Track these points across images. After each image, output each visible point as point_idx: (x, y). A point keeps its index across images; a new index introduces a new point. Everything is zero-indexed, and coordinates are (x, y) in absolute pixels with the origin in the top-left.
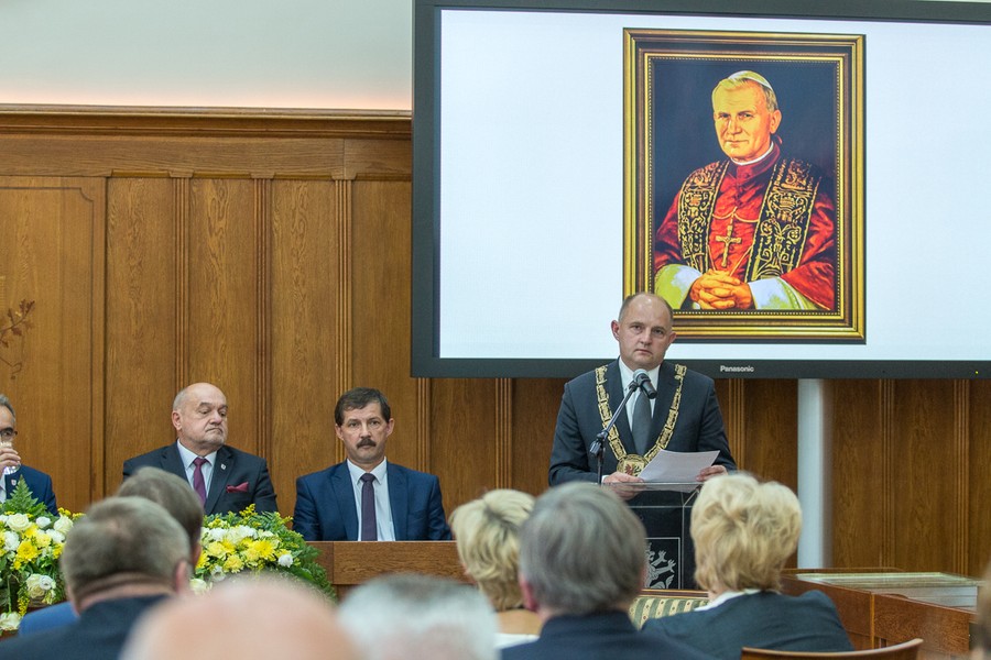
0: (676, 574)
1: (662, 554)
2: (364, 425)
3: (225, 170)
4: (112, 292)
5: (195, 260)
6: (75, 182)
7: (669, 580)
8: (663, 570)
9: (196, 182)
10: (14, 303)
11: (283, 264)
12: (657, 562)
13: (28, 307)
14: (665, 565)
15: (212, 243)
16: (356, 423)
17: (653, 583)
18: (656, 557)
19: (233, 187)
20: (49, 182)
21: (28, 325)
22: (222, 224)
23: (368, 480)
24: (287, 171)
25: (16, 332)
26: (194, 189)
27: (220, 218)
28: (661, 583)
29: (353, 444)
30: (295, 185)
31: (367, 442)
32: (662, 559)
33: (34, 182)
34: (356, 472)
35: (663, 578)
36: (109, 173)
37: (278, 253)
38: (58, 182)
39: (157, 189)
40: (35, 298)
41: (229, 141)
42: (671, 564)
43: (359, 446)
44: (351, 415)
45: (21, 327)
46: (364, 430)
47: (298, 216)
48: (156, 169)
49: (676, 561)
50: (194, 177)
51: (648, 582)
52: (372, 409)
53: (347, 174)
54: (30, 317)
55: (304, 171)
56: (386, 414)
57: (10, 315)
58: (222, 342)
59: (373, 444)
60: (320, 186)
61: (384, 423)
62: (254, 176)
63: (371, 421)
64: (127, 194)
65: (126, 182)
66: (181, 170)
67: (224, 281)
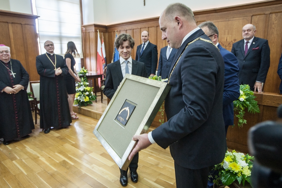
3: (278, 11)
5: (269, 29)
6: (246, 18)
9: (271, 14)
10: (233, 40)
15: (273, 26)
19: (279, 14)
20: (240, 18)
22: (276, 22)
26: (270, 16)
27: (276, 21)
36: (252, 15)
38: (242, 18)
39: (262, 17)
40: (236, 38)
41: (279, 5)
48: (262, 13)
57: (232, 41)
58: (273, 45)
65: (256, 16)
66: (268, 12)
67: (275, 33)
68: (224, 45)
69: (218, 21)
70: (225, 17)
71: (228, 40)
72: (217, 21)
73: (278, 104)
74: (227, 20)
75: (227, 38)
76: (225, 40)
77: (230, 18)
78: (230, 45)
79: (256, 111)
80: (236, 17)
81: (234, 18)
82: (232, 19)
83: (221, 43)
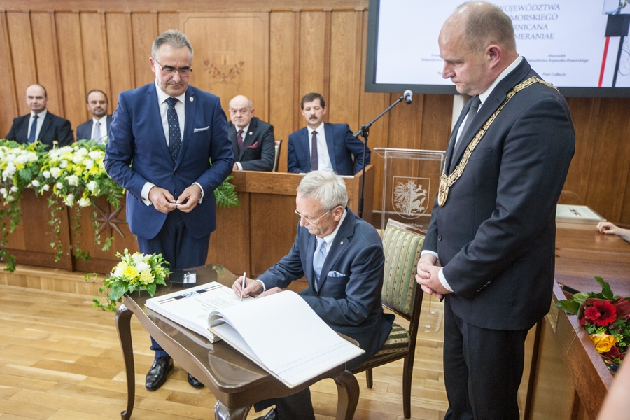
0: (427, 197)
1: (420, 186)
2: (312, 109)
3: (313, 8)
4: (272, 59)
5: (302, 45)
6: (258, 14)
7: (423, 200)
8: (420, 194)
9: (302, 13)
10: (237, 62)
11: (335, 47)
12: (417, 190)
13: (242, 63)
14: (421, 192)
15: (309, 38)
16: (309, 109)
17: (415, 200)
18: (417, 187)
19: (316, 15)
20: (249, 14)
21: (242, 70)
22: (312, 30)
23: (315, 133)
24: (337, 7)
25: (238, 73)
26: (302, 16)
27: (312, 28)
28: (419, 201)
29: (308, 118)
30: (341, 13)
31: (314, 117)
32: (420, 188)
33: (243, 14)
34: (310, 130)
35: (419, 198)
36: (270, 10)
37: (333, 42)
38: (252, 14)
39: (289, 16)
40: (244, 60)
42: (425, 192)
43: (311, 118)
44: (307, 105)
45: (240, 71)
46: (312, 112)
47: (342, 26)
48: (287, 8)
49: (427, 191)
50: (301, 11)
51: (412, 199)
52: (316, 102)
53: (361, 8)
54: (242, 68)
55: (344, 7)
56: (323, 104)
57: (236, 66)
59: (316, 118)
60: (350, 14)
61: (321, 108)
62: (325, 10)
63: (315, 108)
64: (277, 18)
65: (277, 14)
66: (297, 8)
67: (313, 53)
68: (222, 75)
69: (205, 15)
70: (218, 8)
71: (228, 63)
72: (201, 15)
73: (269, 187)
74: (223, 15)
75: (225, 57)
76: (223, 63)
77: (229, 12)
78: (234, 73)
79: (232, 202)
80: (240, 11)
81: (236, 11)
82: (232, 15)
83: (215, 68)
